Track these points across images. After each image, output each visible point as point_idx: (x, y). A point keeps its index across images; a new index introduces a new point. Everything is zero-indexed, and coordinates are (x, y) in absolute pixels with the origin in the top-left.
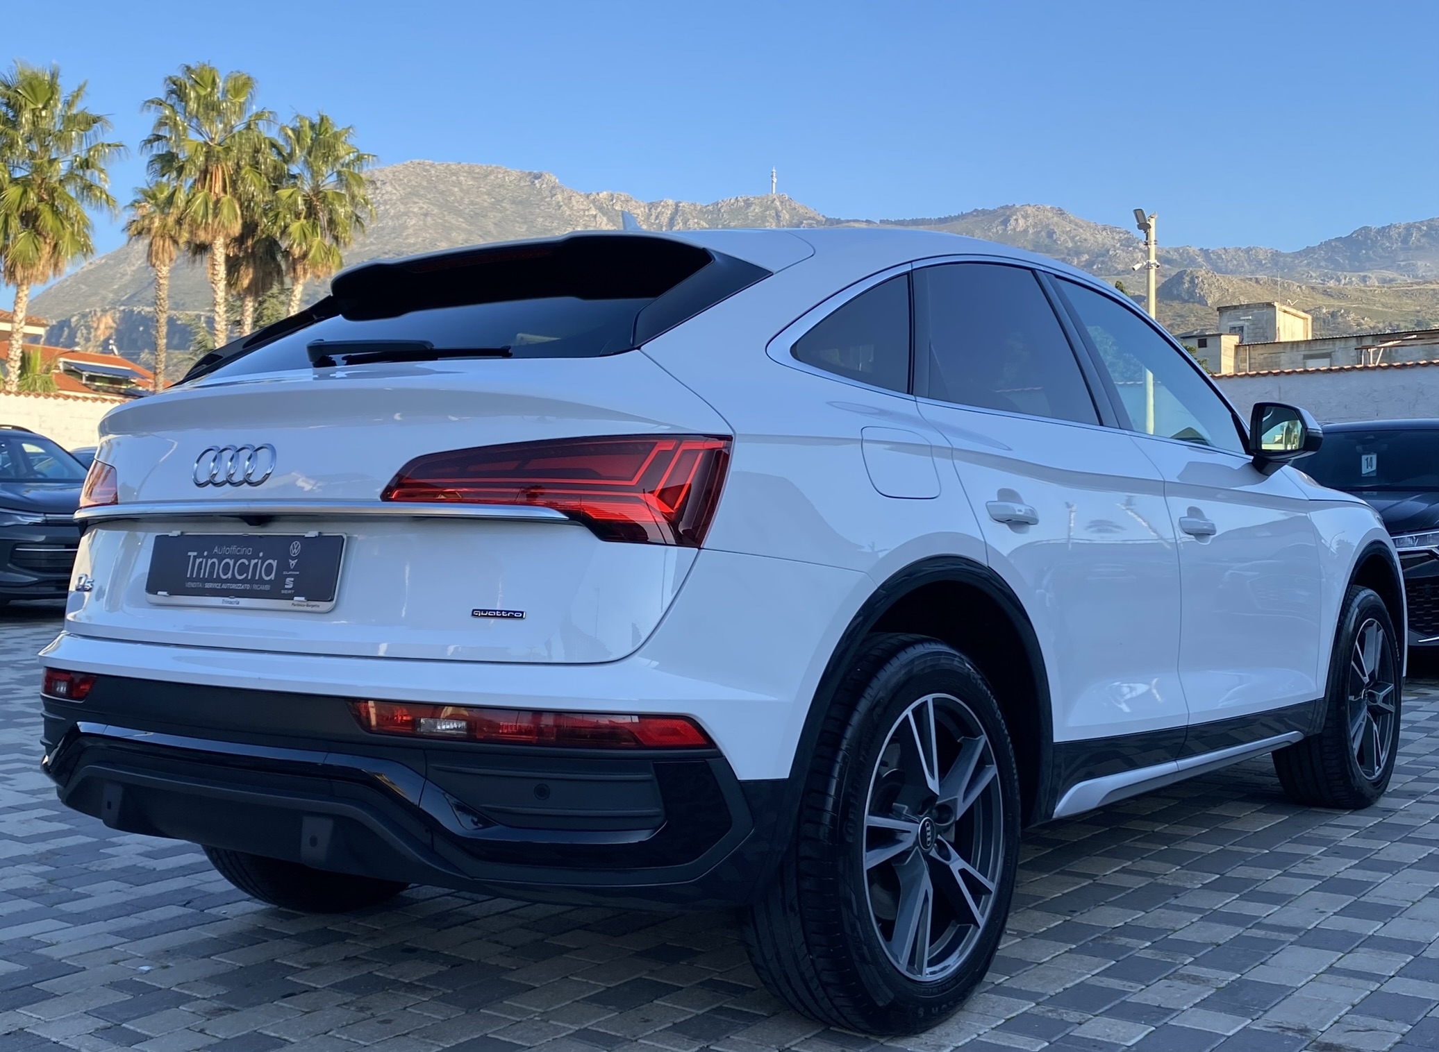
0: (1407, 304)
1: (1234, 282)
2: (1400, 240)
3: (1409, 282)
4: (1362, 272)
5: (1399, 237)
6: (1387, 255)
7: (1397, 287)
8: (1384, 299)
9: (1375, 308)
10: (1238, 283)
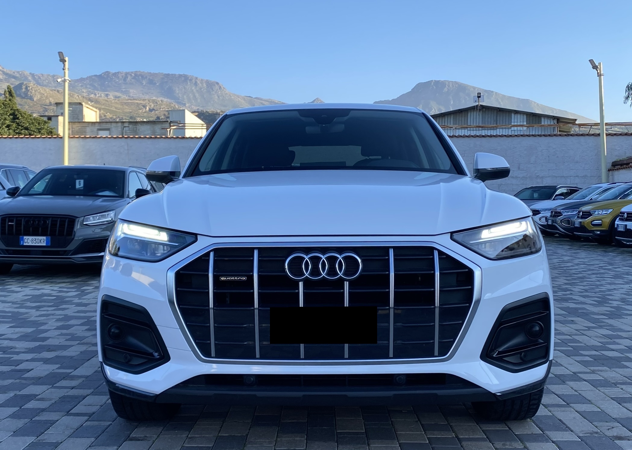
0: (126, 108)
1: (47, 91)
2: (123, 79)
3: (127, 98)
4: (106, 92)
5: (122, 78)
6: (117, 85)
7: (122, 100)
8: (117, 106)
9: (112, 109)
10: (49, 92)
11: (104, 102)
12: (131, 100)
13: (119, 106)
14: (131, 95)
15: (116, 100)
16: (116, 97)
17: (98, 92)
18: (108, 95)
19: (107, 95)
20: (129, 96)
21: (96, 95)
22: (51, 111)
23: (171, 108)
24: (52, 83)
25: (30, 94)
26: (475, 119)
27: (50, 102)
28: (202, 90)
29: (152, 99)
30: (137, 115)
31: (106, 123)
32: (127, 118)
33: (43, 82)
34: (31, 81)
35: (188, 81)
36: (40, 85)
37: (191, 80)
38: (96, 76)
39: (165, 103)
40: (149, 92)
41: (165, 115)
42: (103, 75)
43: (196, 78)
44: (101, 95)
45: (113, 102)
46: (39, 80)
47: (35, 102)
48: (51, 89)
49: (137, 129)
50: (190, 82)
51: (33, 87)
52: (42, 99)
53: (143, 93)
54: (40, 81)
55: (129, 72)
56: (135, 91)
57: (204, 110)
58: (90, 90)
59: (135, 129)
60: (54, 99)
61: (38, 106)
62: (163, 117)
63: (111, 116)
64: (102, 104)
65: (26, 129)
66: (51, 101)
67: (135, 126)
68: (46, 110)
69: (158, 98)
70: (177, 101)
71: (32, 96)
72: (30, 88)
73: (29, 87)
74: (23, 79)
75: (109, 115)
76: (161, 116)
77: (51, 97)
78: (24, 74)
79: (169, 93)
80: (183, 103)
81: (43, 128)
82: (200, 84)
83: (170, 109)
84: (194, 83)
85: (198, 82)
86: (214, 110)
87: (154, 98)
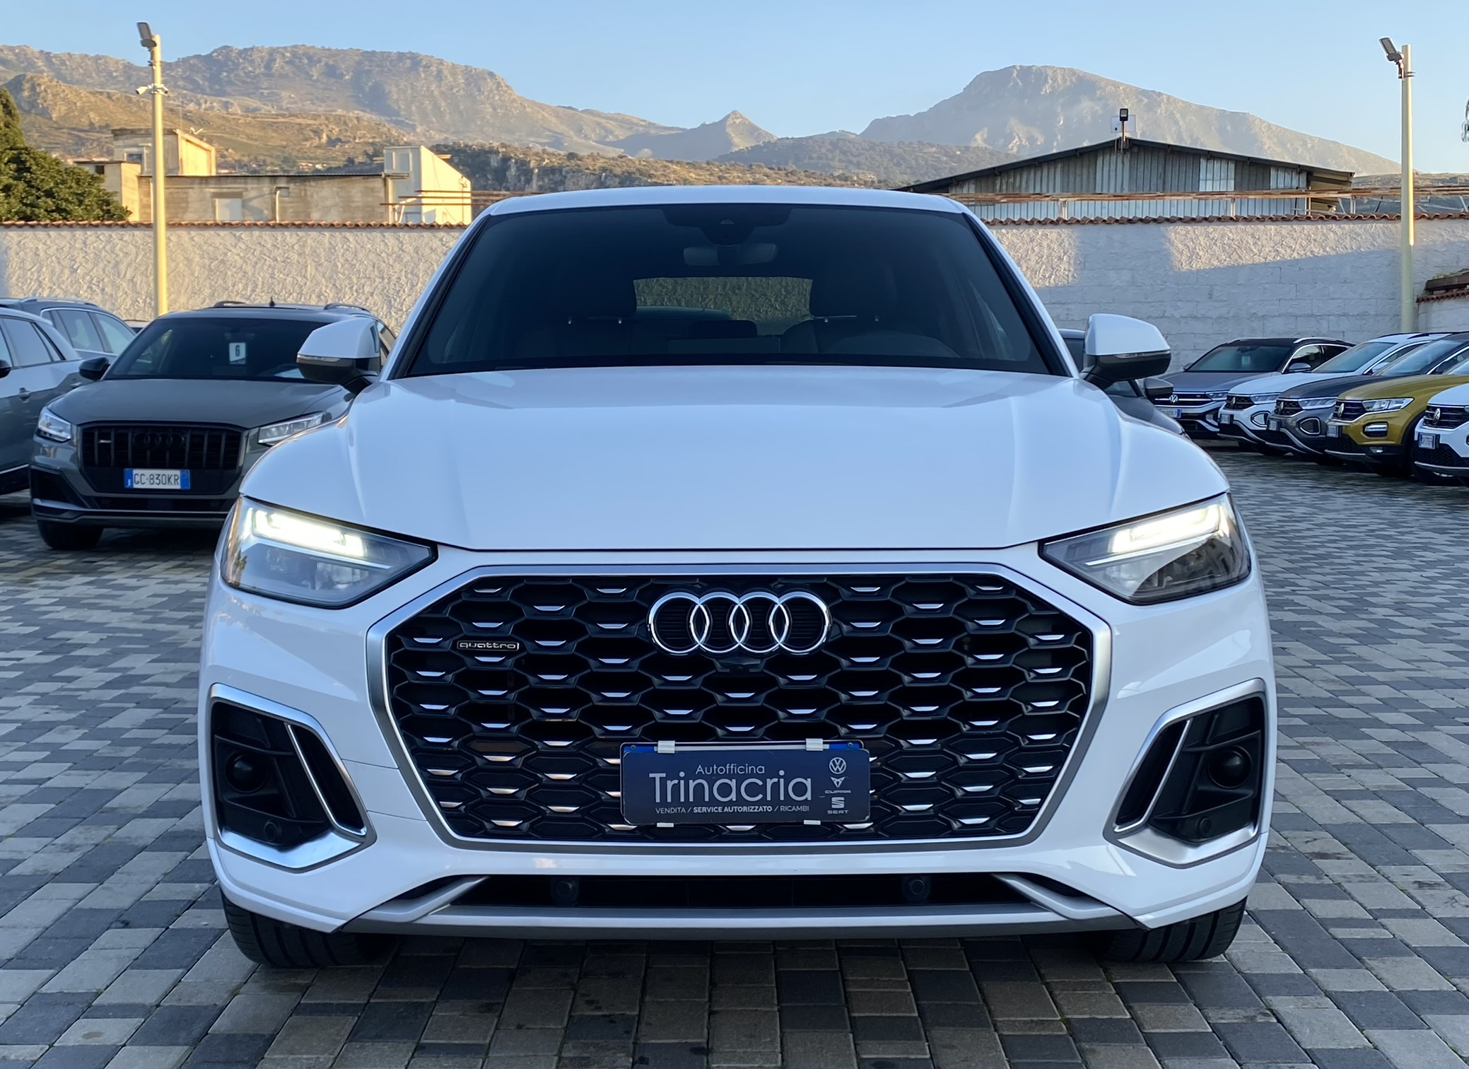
0: (273, 137)
1: (82, 95)
2: (262, 65)
3: (273, 112)
4: (223, 96)
5: (262, 62)
6: (249, 80)
7: (262, 118)
8: (249, 131)
9: (239, 139)
10: (86, 97)
11: (220, 122)
12: (283, 116)
13: (257, 133)
14: (284, 104)
15: (248, 116)
16: (247, 110)
17: (205, 96)
18: (230, 106)
19: (226, 105)
20: (281, 109)
21: (200, 105)
22: (94, 145)
23: (381, 137)
24: (94, 75)
25: (42, 104)
26: (1112, 171)
27: (91, 124)
28: (455, 91)
29: (333, 113)
30: (300, 155)
31: (233, 180)
32: (277, 162)
33: (71, 74)
34: (42, 72)
35: (421, 69)
36: (65, 81)
37: (427, 67)
38: (198, 57)
39: (366, 123)
40: (328, 98)
41: (366, 153)
42: (215, 54)
43: (441, 62)
44: (211, 105)
45: (240, 121)
46: (64, 68)
47: (56, 122)
48: (92, 90)
49: (309, 193)
50: (424, 72)
51: (48, 87)
52: (72, 114)
53: (312, 100)
54: (63, 72)
55: (279, 48)
56: (292, 95)
57: (461, 142)
58: (185, 92)
59: (303, 193)
60: (100, 116)
61: (63, 133)
62: (361, 159)
63: (237, 157)
64: (215, 126)
65: (49, 194)
66: (93, 120)
67: (302, 187)
68: (81, 142)
69: (348, 112)
70: (394, 118)
71: (48, 108)
72: (43, 88)
73: (39, 85)
74: (22, 65)
75: (233, 156)
76: (357, 157)
77: (91, 110)
78: (25, 55)
79: (376, 100)
80: (408, 124)
81: (90, 193)
82: (449, 76)
83: (377, 140)
84: (435, 73)
85: (446, 72)
86: (483, 142)
87: (340, 112)
